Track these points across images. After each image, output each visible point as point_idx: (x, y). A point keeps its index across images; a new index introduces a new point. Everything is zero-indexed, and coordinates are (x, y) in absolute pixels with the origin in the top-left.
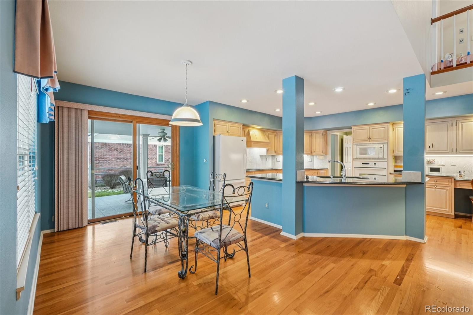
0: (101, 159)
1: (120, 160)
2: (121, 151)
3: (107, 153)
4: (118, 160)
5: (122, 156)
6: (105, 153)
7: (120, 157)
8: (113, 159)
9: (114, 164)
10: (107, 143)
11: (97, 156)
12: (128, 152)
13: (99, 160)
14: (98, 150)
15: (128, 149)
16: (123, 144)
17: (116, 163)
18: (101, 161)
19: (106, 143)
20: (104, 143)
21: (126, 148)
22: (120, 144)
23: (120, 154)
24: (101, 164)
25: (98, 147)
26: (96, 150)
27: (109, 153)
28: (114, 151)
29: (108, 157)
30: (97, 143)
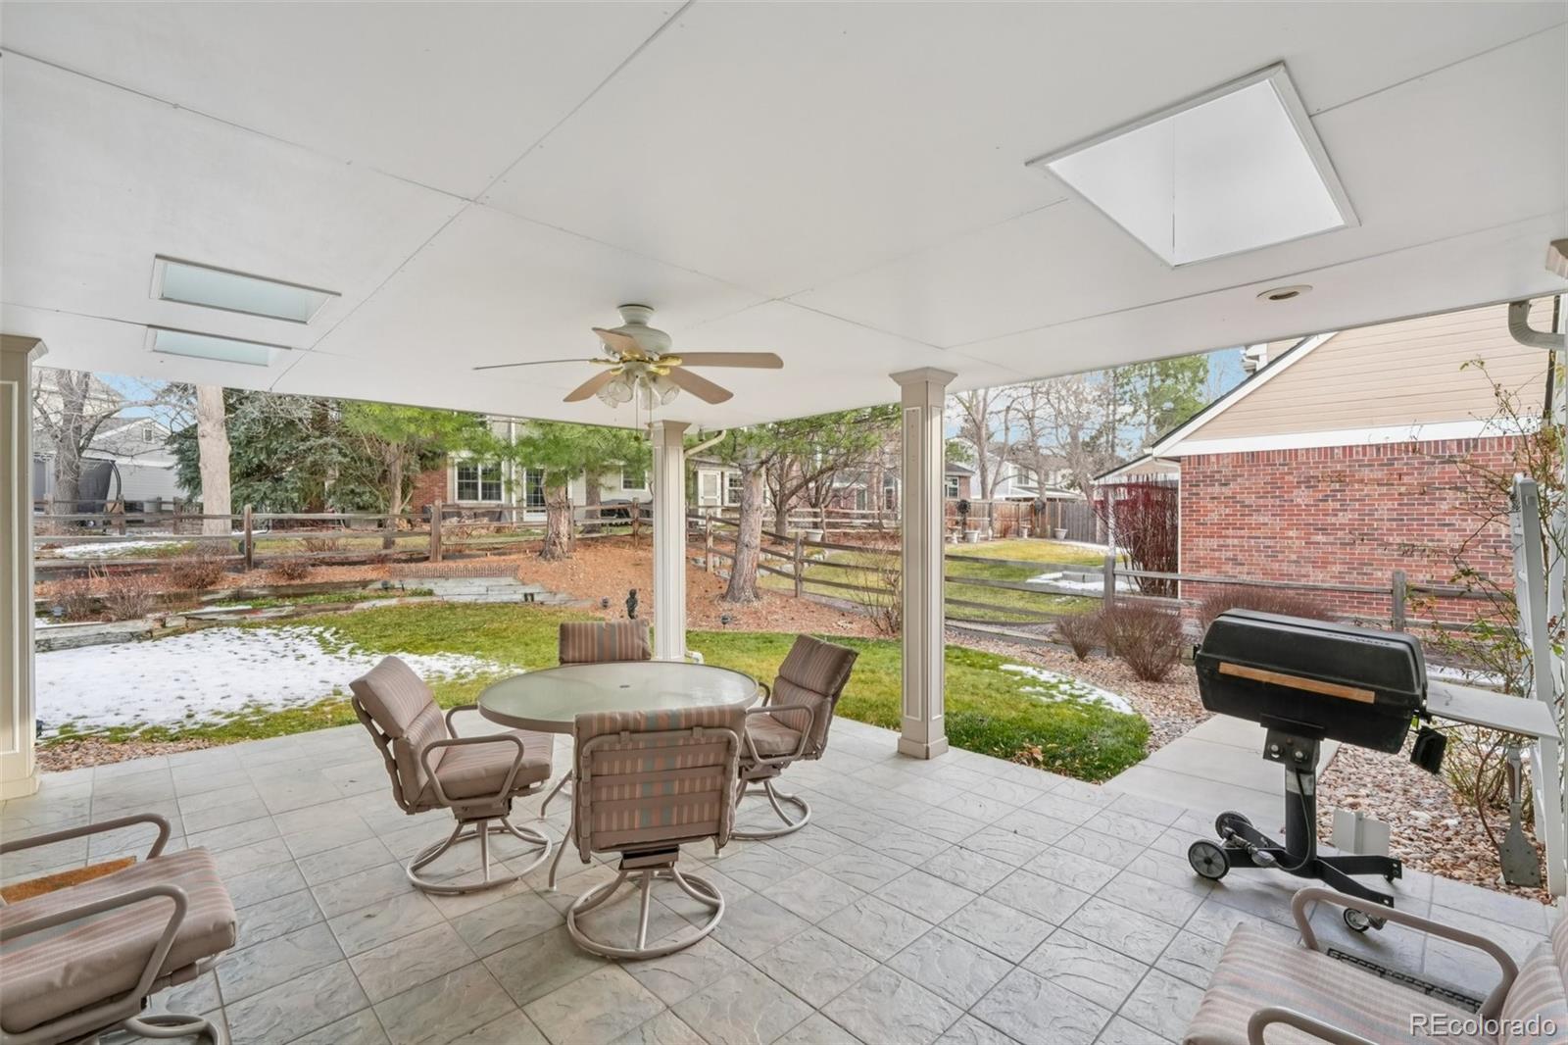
0: (1230, 532)
1: (1331, 539)
2: (1337, 486)
3: (1261, 502)
4: (1320, 538)
5: (1343, 518)
6: (1251, 500)
7: (1331, 520)
8: (1291, 533)
9: (1294, 557)
10: (1258, 452)
11: (1214, 517)
12: (1384, 489)
13: (1224, 532)
14: (1216, 489)
15: (1378, 475)
16: (1348, 450)
17: (1305, 553)
18: (1230, 541)
19: (1253, 453)
20: (1243, 453)
21: (1366, 473)
22: (1332, 448)
23: (1331, 505)
24: (1230, 554)
25: (1217, 476)
26: (1209, 490)
27: (1270, 502)
28: (1296, 492)
29: (1262, 520)
30: (1213, 459)
